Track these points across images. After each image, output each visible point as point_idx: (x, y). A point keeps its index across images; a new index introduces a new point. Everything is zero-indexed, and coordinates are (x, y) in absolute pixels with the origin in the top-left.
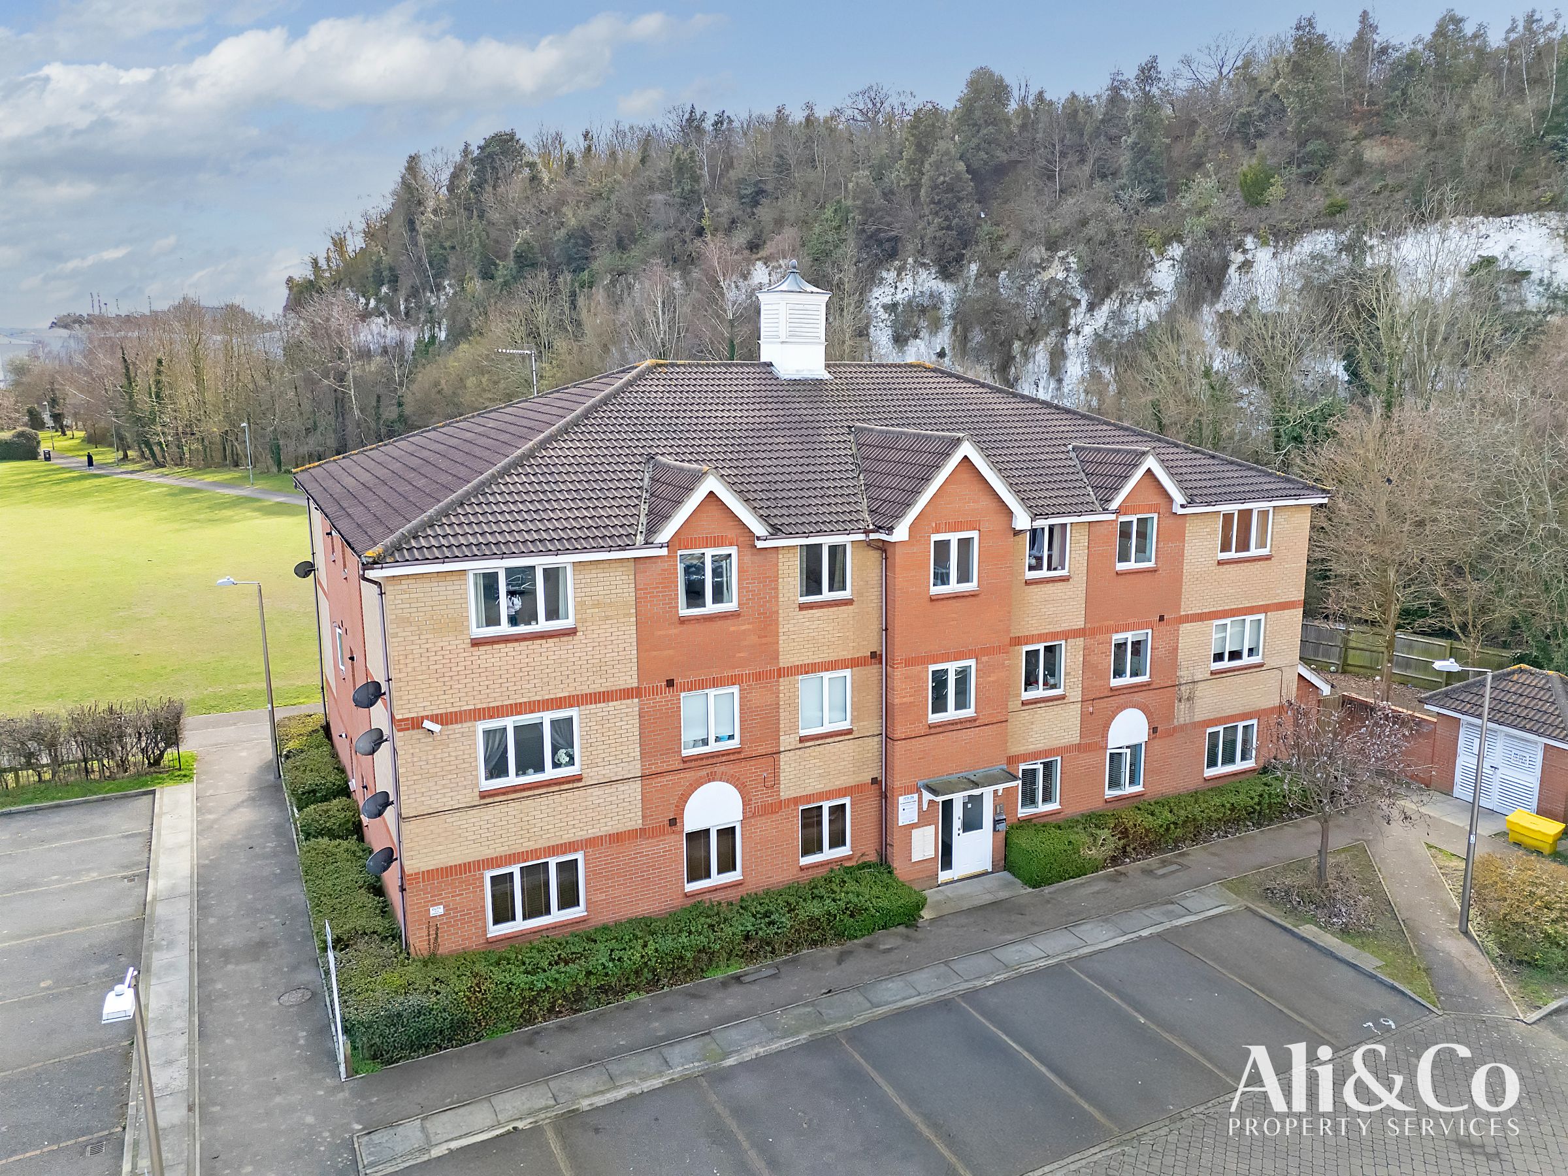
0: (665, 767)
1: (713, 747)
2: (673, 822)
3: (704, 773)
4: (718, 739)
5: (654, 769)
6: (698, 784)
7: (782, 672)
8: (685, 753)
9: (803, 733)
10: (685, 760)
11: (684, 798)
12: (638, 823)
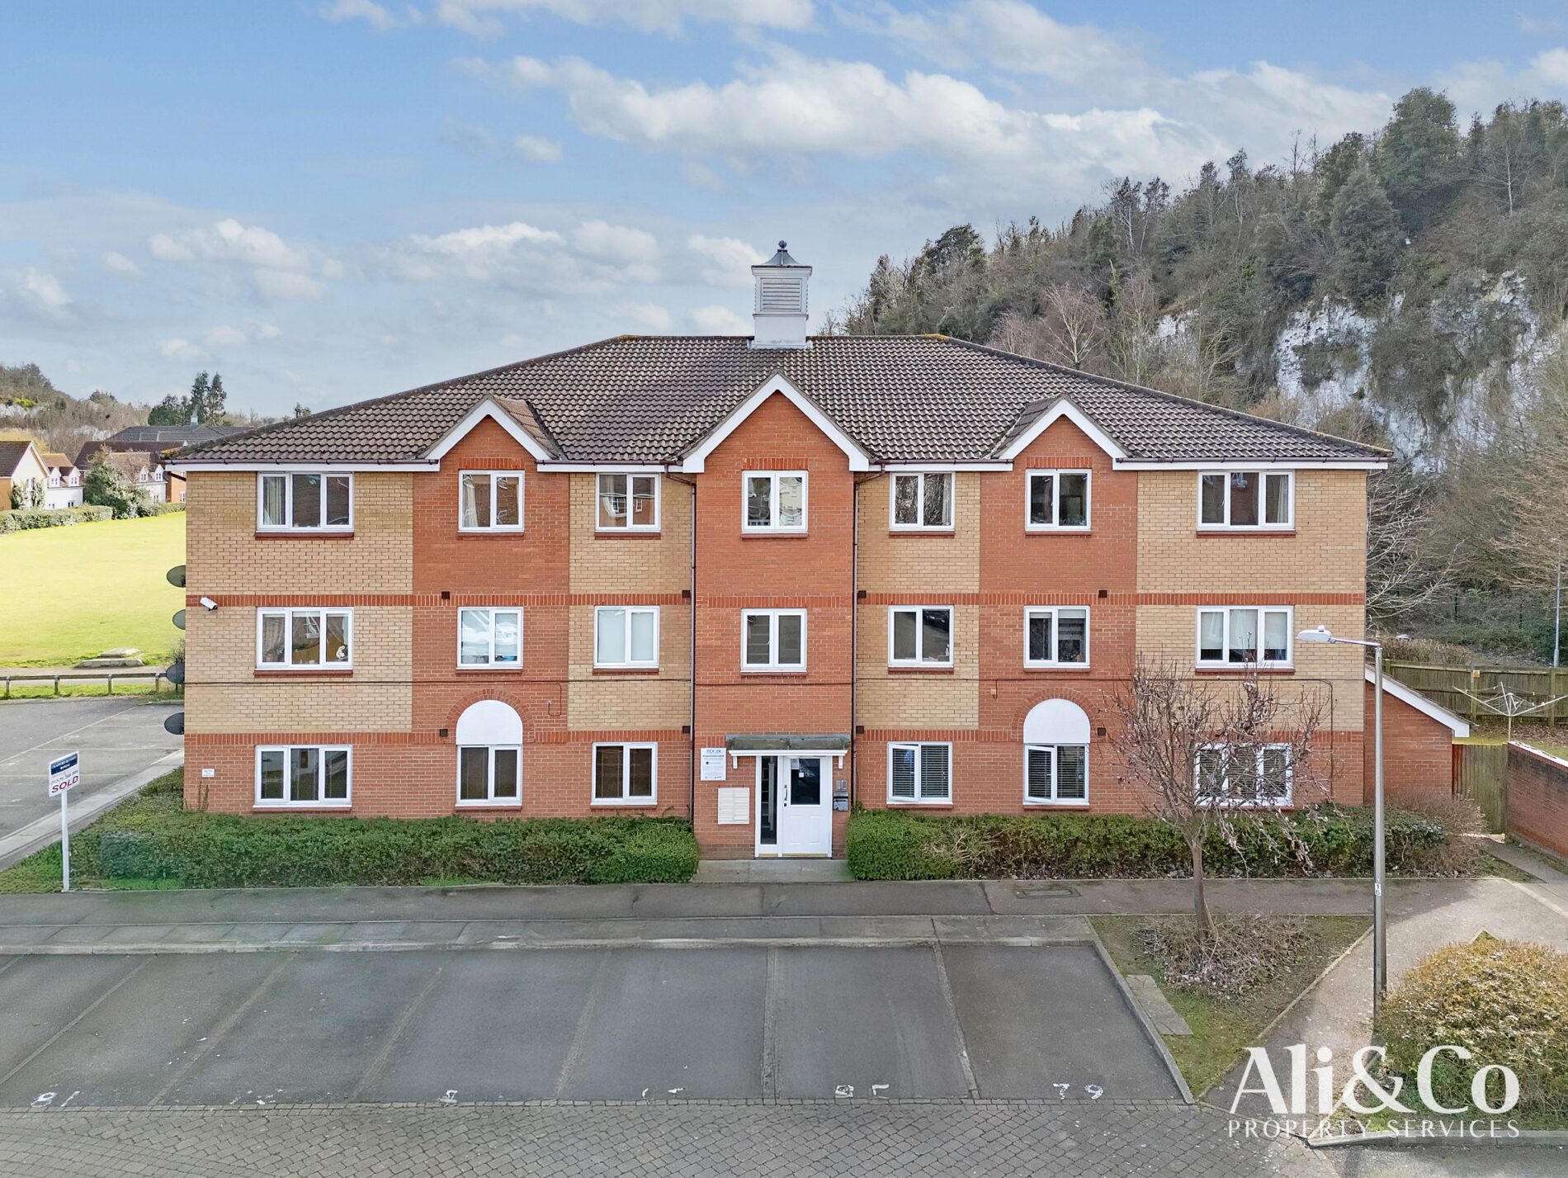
0: (438, 677)
1: (493, 665)
2: (444, 733)
3: (480, 689)
4: (499, 658)
5: (425, 677)
6: (474, 699)
7: (571, 600)
8: (461, 666)
9: (598, 665)
10: (460, 673)
11: (457, 712)
12: (408, 728)
